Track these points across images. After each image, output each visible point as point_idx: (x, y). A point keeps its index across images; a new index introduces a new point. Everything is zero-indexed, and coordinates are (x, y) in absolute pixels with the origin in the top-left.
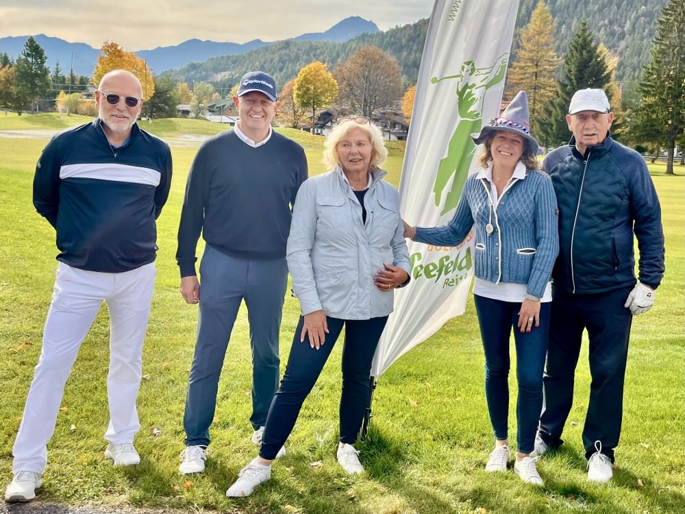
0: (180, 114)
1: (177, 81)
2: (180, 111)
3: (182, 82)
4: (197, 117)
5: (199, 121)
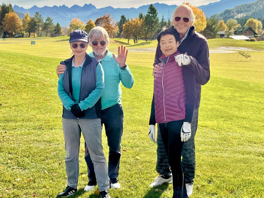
0: (219, 36)
1: (219, 19)
2: (219, 35)
3: (221, 20)
4: (228, 37)
5: (228, 39)
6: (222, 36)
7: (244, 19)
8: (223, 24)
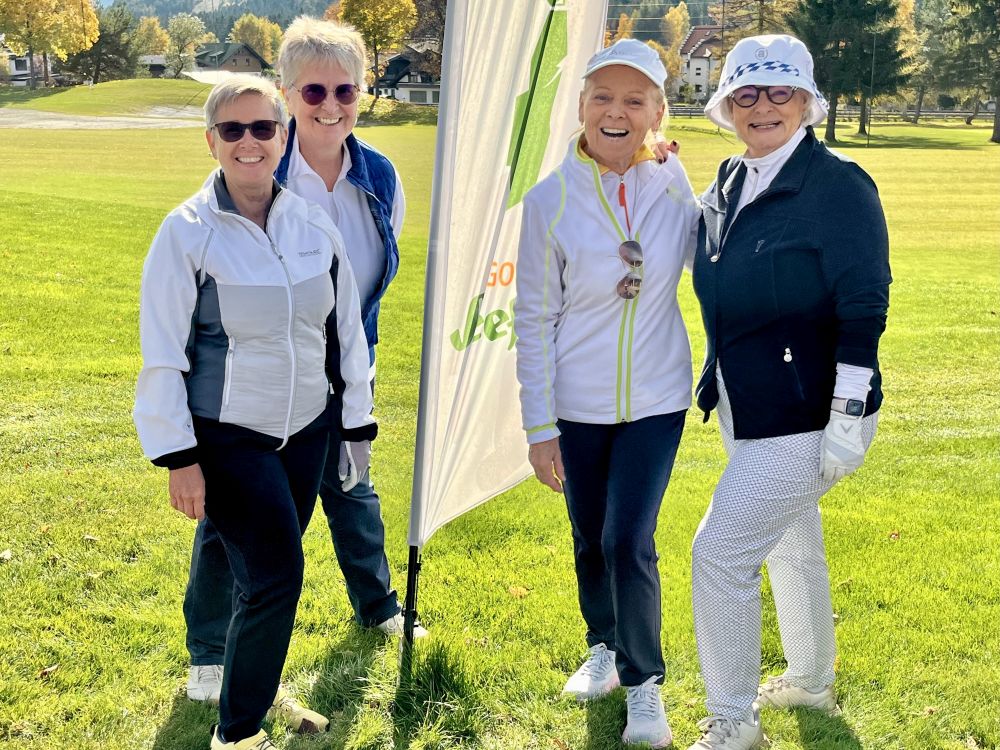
0: (146, 71)
1: (142, 14)
2: (145, 66)
3: (149, 17)
4: (177, 76)
5: (179, 81)
6: (157, 70)
7: (227, 17)
8: (158, 30)
